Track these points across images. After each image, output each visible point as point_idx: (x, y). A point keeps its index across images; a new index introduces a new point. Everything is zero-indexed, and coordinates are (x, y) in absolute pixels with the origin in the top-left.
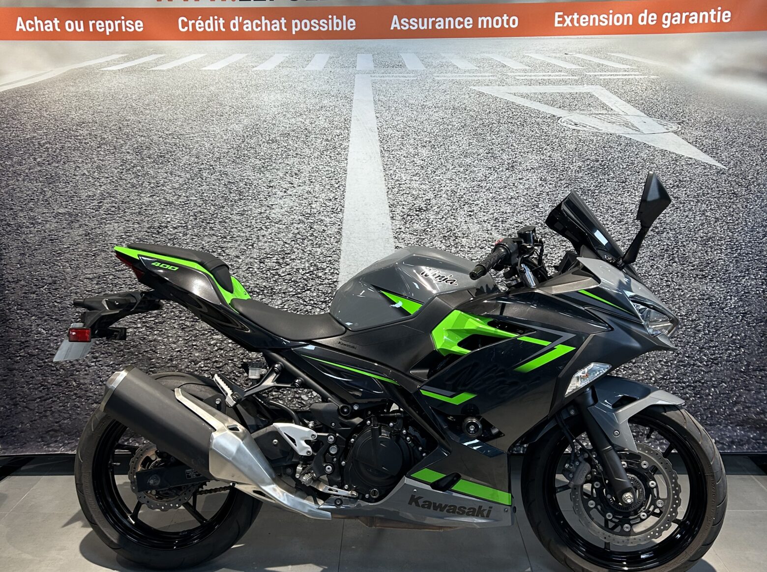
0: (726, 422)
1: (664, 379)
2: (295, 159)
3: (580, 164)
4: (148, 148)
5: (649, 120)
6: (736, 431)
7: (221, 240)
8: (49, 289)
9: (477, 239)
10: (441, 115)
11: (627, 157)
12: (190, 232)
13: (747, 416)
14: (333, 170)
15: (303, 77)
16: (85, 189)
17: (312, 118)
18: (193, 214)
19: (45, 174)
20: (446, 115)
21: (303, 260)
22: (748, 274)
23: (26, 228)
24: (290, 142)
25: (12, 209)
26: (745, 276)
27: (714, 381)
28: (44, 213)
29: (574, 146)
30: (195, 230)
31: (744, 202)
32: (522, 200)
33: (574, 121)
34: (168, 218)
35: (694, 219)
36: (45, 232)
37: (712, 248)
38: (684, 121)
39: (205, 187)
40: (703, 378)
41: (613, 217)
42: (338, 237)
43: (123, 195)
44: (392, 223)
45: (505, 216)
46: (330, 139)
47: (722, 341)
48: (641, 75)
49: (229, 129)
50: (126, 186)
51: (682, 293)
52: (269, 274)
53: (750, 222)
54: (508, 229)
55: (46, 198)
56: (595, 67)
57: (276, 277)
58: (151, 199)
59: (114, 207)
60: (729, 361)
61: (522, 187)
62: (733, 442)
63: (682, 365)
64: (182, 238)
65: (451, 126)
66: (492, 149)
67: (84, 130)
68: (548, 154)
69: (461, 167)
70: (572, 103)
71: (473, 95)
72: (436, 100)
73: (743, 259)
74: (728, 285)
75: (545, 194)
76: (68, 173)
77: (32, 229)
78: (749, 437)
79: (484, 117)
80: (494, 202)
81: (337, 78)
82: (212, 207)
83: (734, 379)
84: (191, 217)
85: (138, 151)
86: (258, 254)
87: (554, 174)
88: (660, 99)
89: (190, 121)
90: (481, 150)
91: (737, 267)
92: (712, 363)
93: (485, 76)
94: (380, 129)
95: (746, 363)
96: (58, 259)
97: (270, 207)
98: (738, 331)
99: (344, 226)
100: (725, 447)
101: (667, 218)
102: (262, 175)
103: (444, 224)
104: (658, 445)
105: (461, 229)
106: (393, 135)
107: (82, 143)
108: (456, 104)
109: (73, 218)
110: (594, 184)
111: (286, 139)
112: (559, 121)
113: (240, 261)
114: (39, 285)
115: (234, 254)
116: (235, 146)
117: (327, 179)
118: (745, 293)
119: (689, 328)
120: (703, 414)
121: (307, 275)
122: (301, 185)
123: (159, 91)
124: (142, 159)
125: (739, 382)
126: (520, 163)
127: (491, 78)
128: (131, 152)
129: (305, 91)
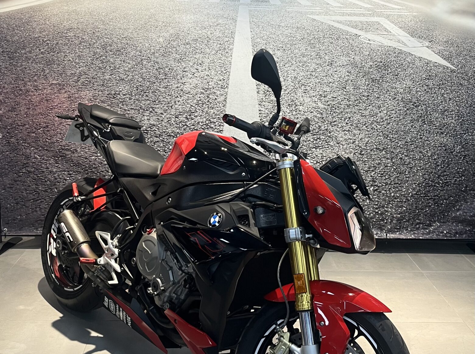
0: (453, 221)
1: (416, 194)
2: (201, 55)
3: (371, 63)
4: (111, 46)
5: (411, 39)
6: (458, 226)
7: (152, 103)
8: (43, 131)
9: (309, 106)
10: (290, 31)
11: (399, 60)
12: (133, 98)
13: (465, 218)
14: (223, 62)
15: (207, 6)
16: (70, 69)
17: (211, 31)
18: (136, 87)
19: (45, 59)
20: (292, 32)
21: (202, 117)
22: (468, 132)
23: (31, 92)
24: (198, 45)
25: (23, 80)
26: (466, 133)
27: (446, 196)
28: (43, 84)
29: (368, 53)
30: (137, 96)
31: (466, 89)
32: (337, 84)
33: (368, 38)
34: (120, 88)
35: (437, 99)
36: (43, 95)
37: (447, 116)
38: (432, 41)
39: (144, 70)
40: (439, 194)
41: (390, 96)
42: (224, 103)
43: (93, 74)
44: (258, 95)
45: (326, 93)
46: (222, 43)
47: (451, 172)
48: (408, 12)
49: (161, 35)
50: (96, 68)
51: (429, 143)
52: (181, 125)
53: (469, 101)
54: (327, 101)
55: (45, 74)
56: (381, 7)
57: (185, 127)
58: (110, 77)
59: (87, 81)
60: (456, 184)
61: (336, 76)
62: (457, 233)
63: (427, 186)
64: (129, 101)
65: (295, 38)
66: (319, 53)
67: (72, 33)
68: (353, 57)
69: (300, 63)
70: (367, 27)
71: (309, 20)
72: (287, 23)
73: (465, 123)
74: (456, 138)
75: (350, 81)
76: (59, 59)
77: (35, 93)
78: (466, 230)
79: (315, 34)
80: (319, 85)
81: (228, 7)
82: (148, 83)
83: (458, 195)
84: (135, 89)
85: (104, 47)
86: (175, 112)
87: (355, 69)
88: (418, 27)
89: (137, 30)
90: (313, 53)
91: (461, 128)
92: (445, 185)
93: (317, 10)
94: (253, 39)
95: (465, 186)
96: (51, 112)
97: (184, 84)
98: (461, 166)
99: (228, 97)
100: (452, 236)
101: (421, 97)
102: (180, 64)
103: (289, 97)
104: (412, 234)
105: (299, 100)
106: (260, 42)
107: (69, 41)
108: (299, 25)
109: (61, 87)
110: (379, 76)
111: (195, 42)
112: (359, 38)
113: (163, 116)
114: (37, 128)
115: (160, 112)
116: (164, 46)
117: (219, 68)
118: (465, 143)
119: (432, 164)
120: (438, 216)
121: (204, 126)
122: (203, 70)
123: (119, 11)
124: (107, 52)
125: (460, 197)
126: (336, 62)
127: (320, 11)
128: (100, 47)
129: (208, 14)
